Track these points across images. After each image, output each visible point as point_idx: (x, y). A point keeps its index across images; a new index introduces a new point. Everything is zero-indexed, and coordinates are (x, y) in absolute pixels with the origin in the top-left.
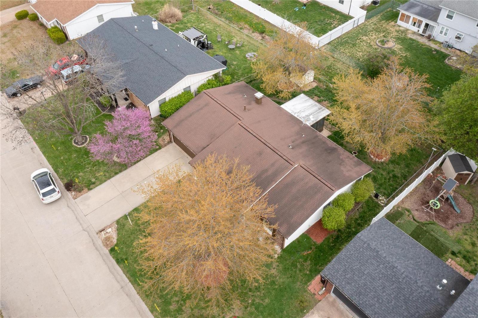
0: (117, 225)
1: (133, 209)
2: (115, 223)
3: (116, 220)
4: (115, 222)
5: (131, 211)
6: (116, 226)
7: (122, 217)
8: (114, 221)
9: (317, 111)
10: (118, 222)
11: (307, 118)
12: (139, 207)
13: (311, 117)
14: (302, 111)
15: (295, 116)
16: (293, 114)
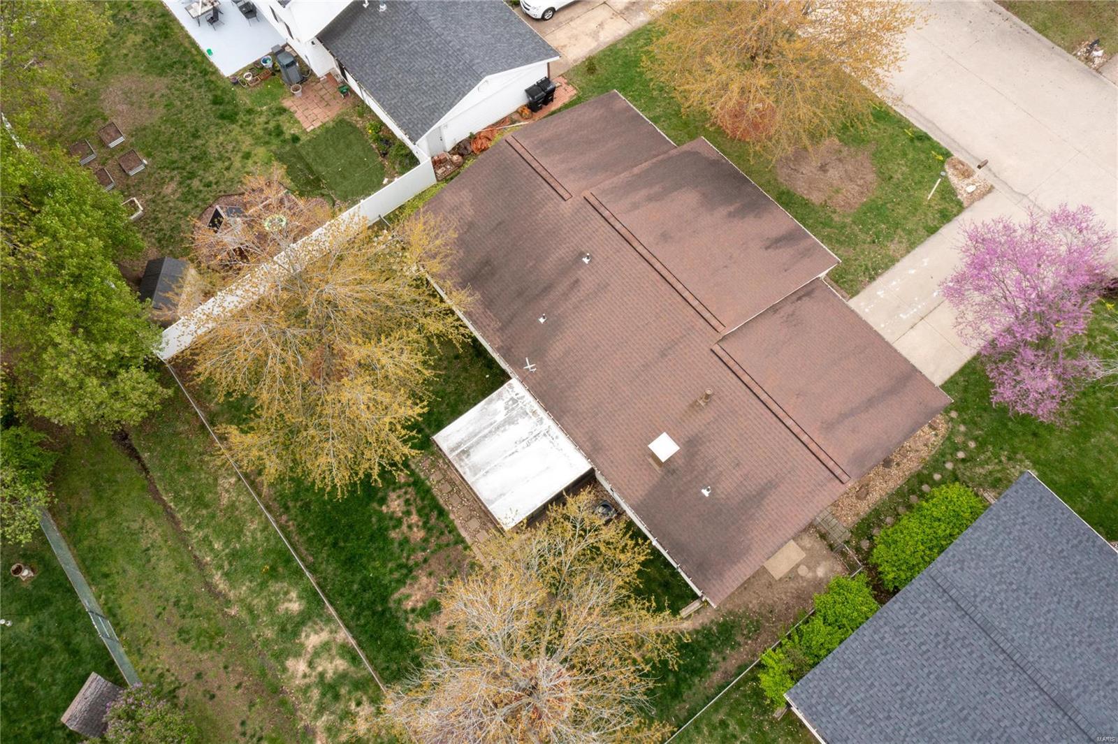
2: (965, 204)
11: (515, 413)
12: (928, 236)
13: (500, 418)
14: (524, 444)
15: (548, 422)
16: (555, 430)
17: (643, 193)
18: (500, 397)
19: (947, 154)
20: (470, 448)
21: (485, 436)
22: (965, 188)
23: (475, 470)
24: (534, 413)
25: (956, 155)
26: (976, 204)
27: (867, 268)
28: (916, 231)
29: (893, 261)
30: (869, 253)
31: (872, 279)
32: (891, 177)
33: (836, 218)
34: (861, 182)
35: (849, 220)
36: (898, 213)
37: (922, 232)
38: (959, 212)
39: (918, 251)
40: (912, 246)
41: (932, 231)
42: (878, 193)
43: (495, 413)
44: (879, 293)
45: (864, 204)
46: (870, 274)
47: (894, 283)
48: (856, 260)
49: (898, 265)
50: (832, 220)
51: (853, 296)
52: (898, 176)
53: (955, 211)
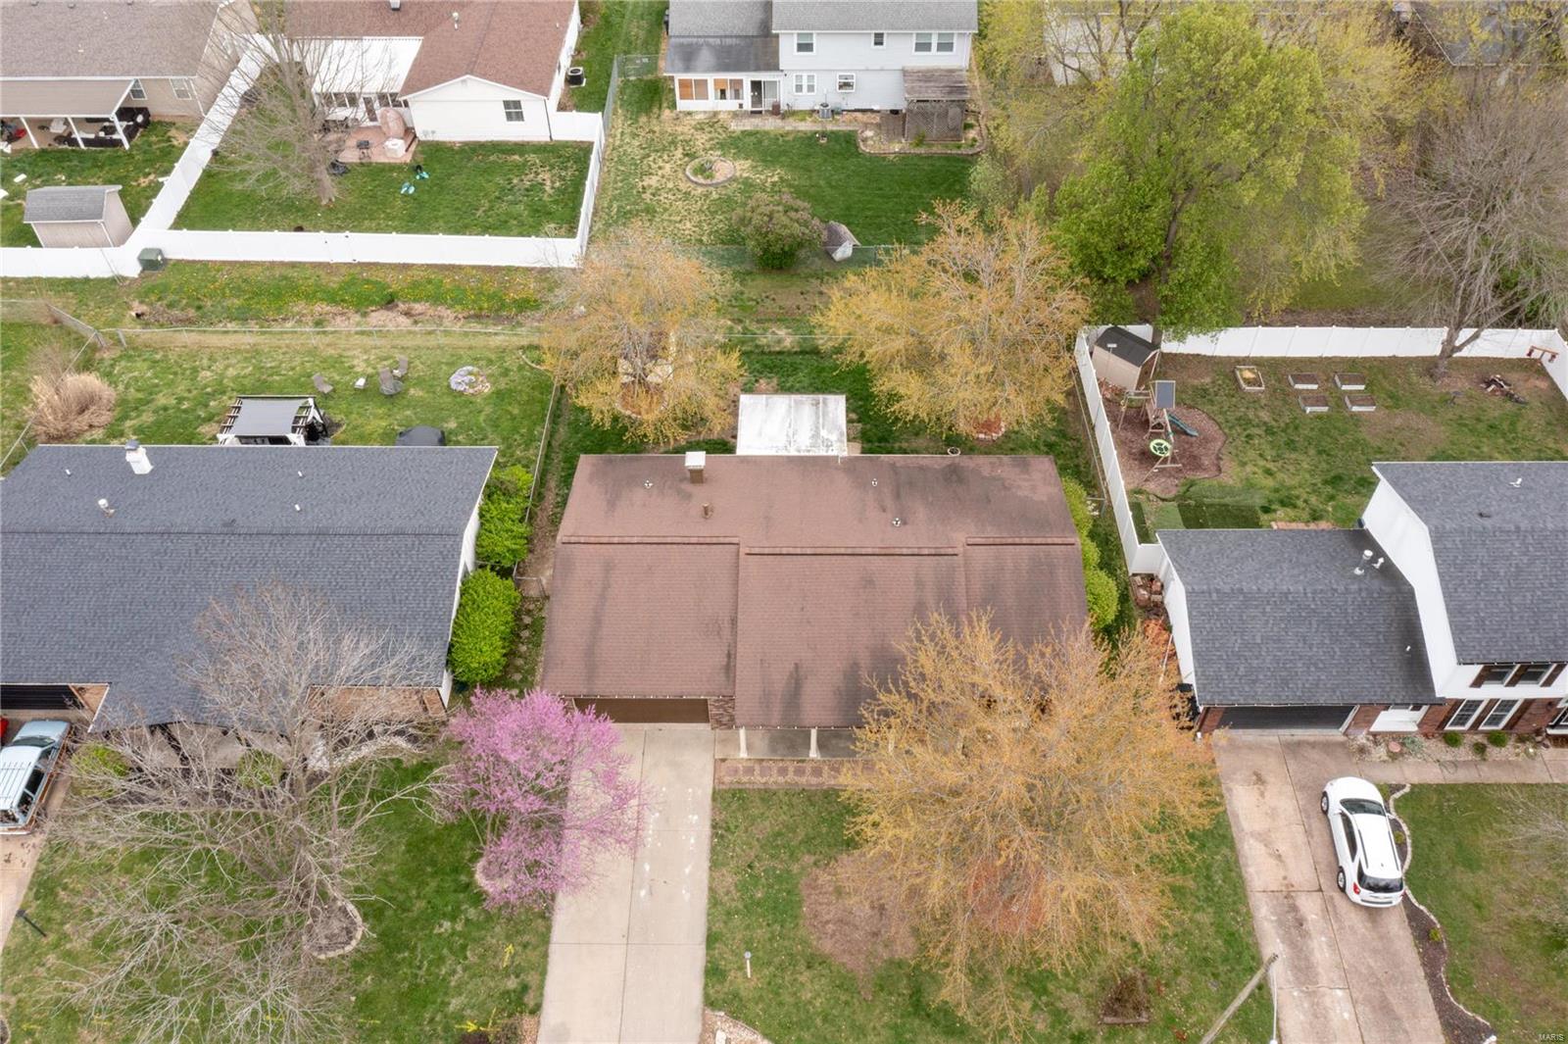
0: (720, 1010)
1: (704, 946)
2: (708, 1011)
3: (702, 1006)
4: (704, 1010)
5: (707, 954)
6: (722, 1014)
7: (706, 985)
8: (700, 1011)
9: (817, 413)
10: (710, 1003)
11: (820, 441)
13: (824, 433)
14: (791, 434)
15: (793, 453)
16: (784, 453)
20: (818, 408)
21: (817, 419)
22: (730, 1036)
23: (798, 403)
24: (808, 451)
26: (700, 1026)
28: (725, 923)
29: (714, 865)
30: (743, 851)
32: (809, 967)
33: (809, 859)
34: (830, 927)
35: (795, 868)
36: (761, 927)
38: (706, 996)
41: (712, 939)
42: (802, 932)
43: (830, 432)
44: (696, 817)
45: (800, 903)
46: (720, 828)
47: (692, 841)
48: (746, 831)
49: (706, 864)
50: (809, 852)
51: (714, 793)
52: (805, 977)
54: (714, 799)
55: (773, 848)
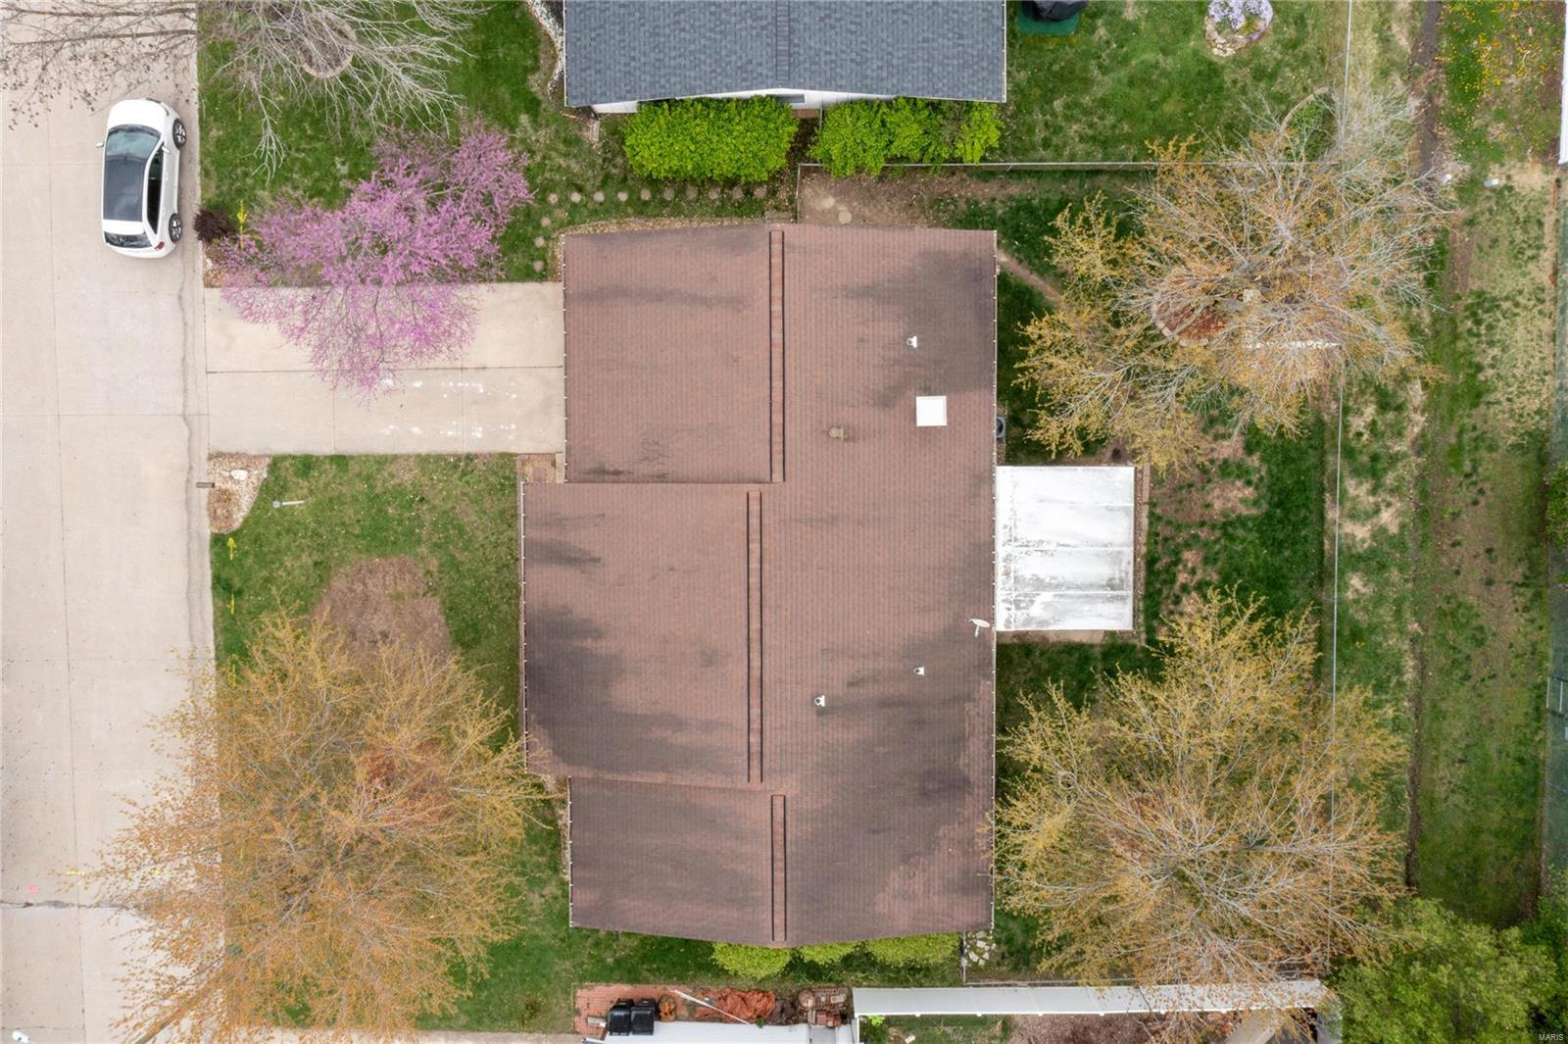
1: (333, 453)
2: (268, 461)
3: (273, 454)
4: (269, 456)
5: (326, 457)
6: (265, 475)
7: (294, 457)
8: (268, 452)
11: (1028, 590)
12: (352, 458)
13: (1046, 596)
14: (1044, 547)
15: (1001, 551)
16: (1001, 536)
17: (681, 739)
18: (1029, 621)
19: (218, 540)
20: (1102, 587)
21: (1078, 587)
22: (244, 484)
23: (1116, 558)
24: (1007, 574)
25: (207, 531)
26: (253, 453)
27: (464, 474)
28: (358, 475)
29: (424, 460)
30: (441, 491)
31: (469, 458)
32: (316, 564)
33: (434, 564)
34: (358, 587)
35: (423, 550)
36: (356, 512)
37: (354, 467)
38: (284, 458)
39: (381, 448)
40: (383, 461)
41: (340, 461)
42: (353, 556)
43: (1047, 605)
44: (479, 435)
45: (383, 555)
46: (467, 465)
47: (450, 433)
48: (464, 494)
49: (423, 450)
50: (441, 565)
51: (511, 455)
52: (306, 559)
53: (287, 464)
54: (503, 455)
55: (444, 525)
